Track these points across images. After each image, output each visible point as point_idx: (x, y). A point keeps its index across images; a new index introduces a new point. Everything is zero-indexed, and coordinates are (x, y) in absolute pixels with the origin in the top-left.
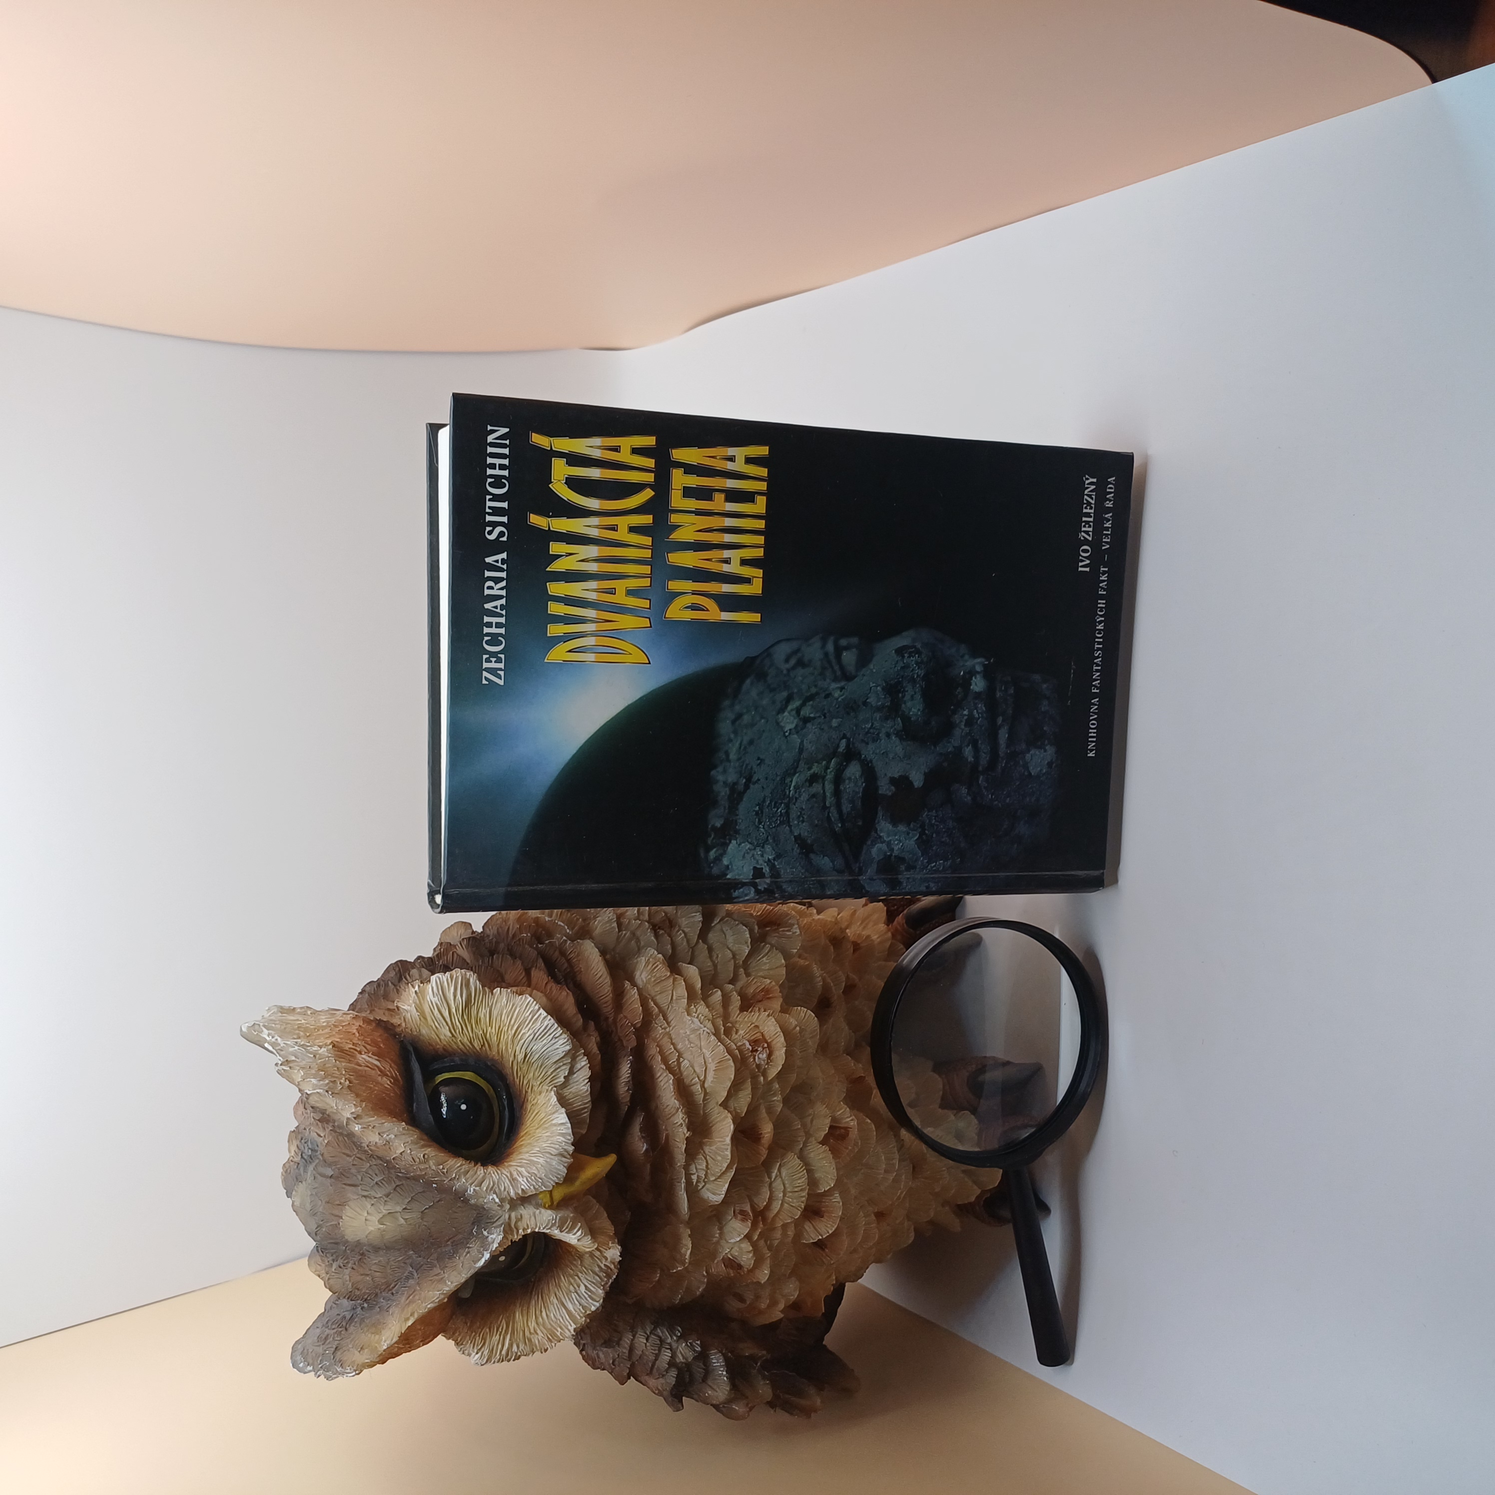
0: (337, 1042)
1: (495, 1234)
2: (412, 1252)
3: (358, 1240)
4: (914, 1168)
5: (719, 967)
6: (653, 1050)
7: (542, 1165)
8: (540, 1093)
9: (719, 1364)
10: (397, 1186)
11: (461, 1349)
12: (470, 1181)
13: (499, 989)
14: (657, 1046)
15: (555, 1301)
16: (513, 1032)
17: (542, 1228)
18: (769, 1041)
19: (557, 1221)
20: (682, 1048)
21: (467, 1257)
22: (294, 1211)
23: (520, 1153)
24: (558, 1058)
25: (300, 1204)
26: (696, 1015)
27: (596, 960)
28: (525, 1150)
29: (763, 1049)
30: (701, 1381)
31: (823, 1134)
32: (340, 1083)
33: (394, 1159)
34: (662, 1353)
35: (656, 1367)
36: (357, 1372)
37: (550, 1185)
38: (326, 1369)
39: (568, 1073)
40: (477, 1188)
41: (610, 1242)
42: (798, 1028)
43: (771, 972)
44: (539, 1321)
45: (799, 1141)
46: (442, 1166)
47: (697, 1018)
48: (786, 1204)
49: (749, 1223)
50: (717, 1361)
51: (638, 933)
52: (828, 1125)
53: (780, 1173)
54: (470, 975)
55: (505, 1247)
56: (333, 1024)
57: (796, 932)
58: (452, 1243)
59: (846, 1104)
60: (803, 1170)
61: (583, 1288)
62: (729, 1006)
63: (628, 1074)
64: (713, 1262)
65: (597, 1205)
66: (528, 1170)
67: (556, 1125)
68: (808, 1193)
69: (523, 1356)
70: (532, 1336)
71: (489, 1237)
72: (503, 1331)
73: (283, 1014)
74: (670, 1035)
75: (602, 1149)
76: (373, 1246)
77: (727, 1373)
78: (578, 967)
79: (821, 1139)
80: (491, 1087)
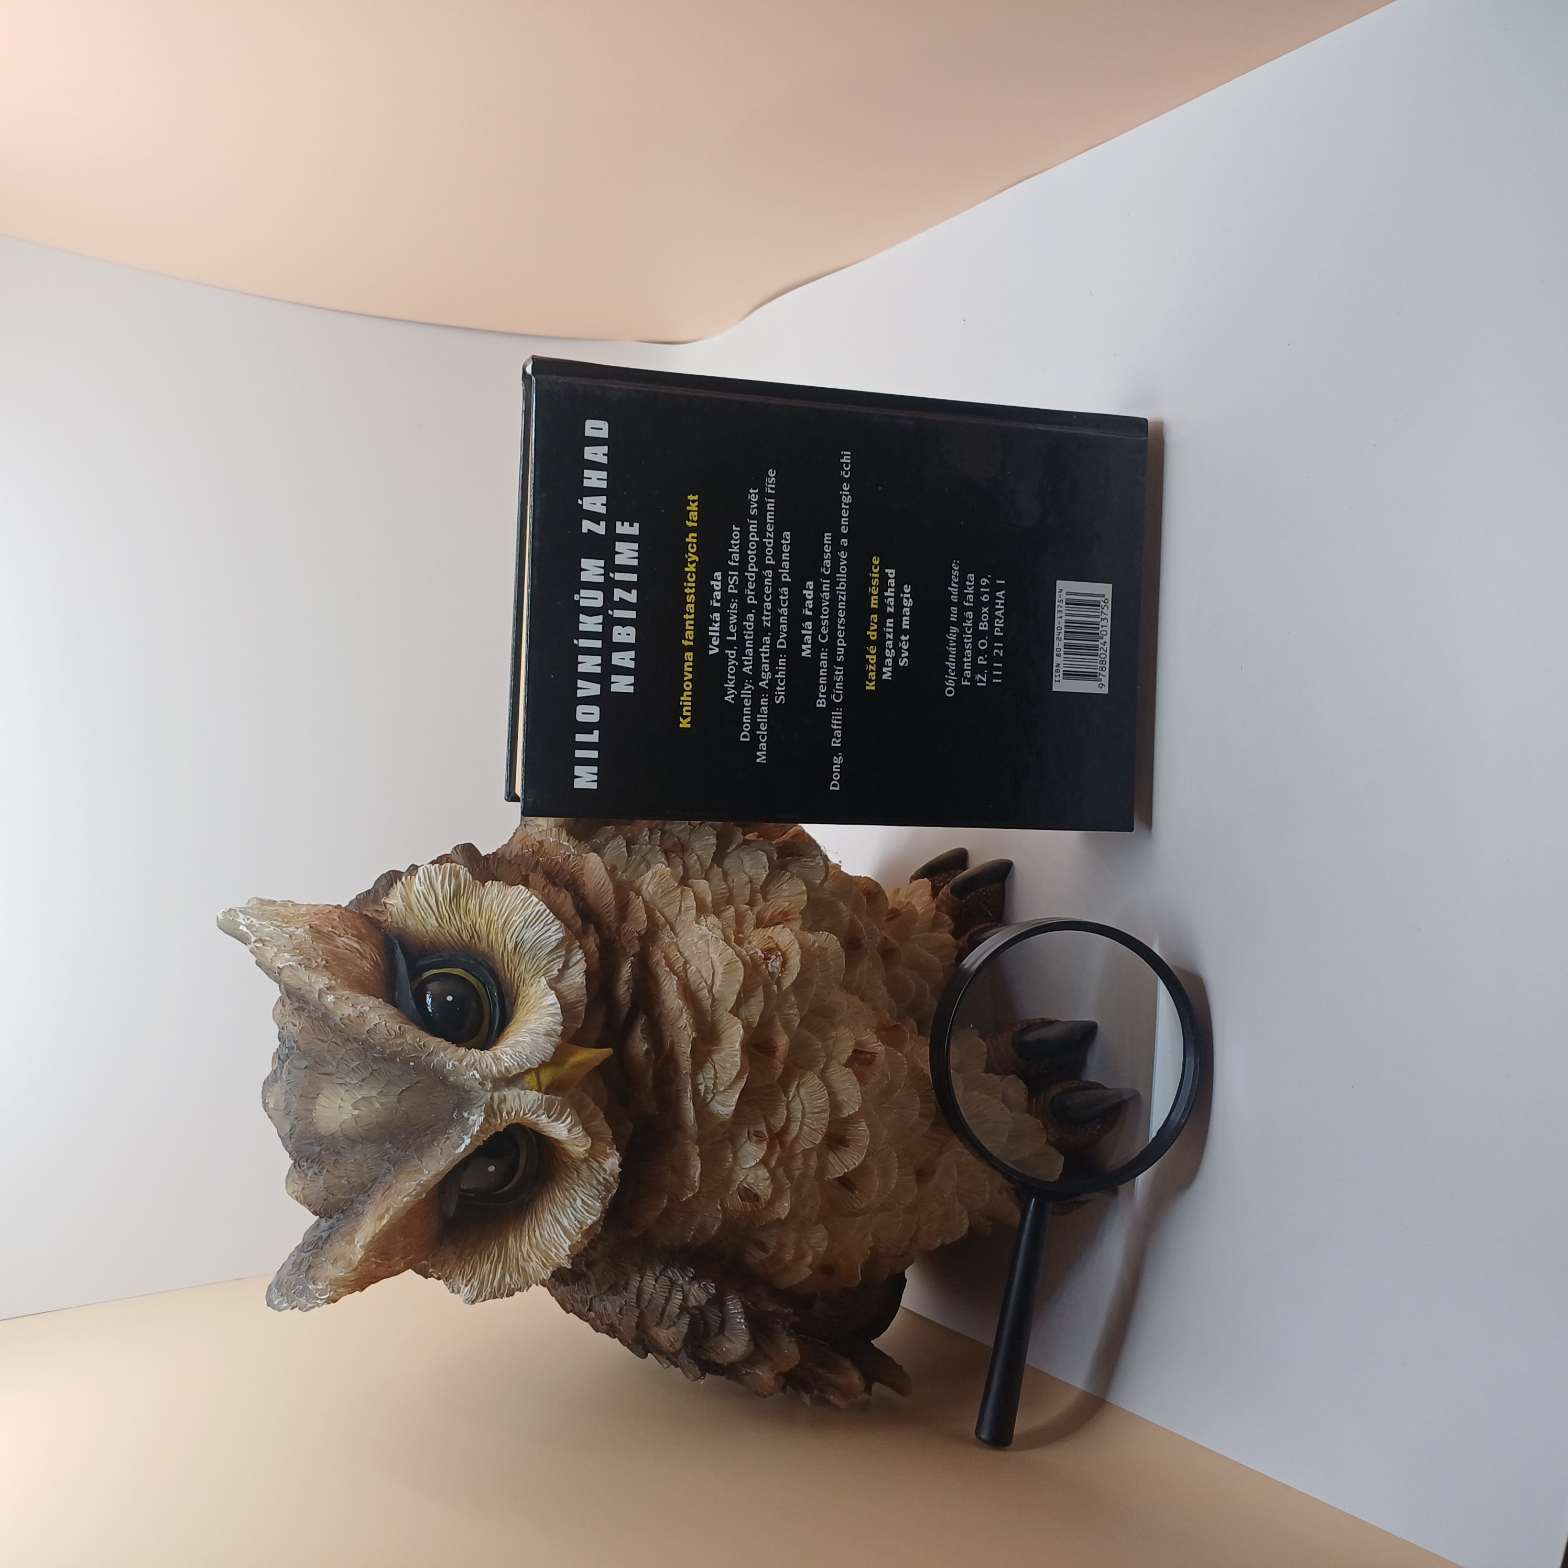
0: (317, 926)
1: (476, 1115)
2: (389, 1144)
3: (332, 1134)
5: (734, 891)
6: (658, 956)
8: (532, 985)
9: (736, 1311)
10: (376, 1070)
11: (450, 1284)
12: (449, 1057)
13: (490, 881)
14: (662, 952)
15: (550, 1218)
16: (504, 920)
18: (784, 950)
19: (543, 1103)
20: (688, 954)
21: (446, 1144)
23: (507, 1038)
24: (551, 948)
25: (274, 1105)
26: (705, 924)
28: (510, 1034)
29: (777, 957)
30: (716, 1330)
31: (846, 1057)
33: (368, 1032)
34: (673, 1296)
35: (667, 1313)
37: (537, 1063)
39: (563, 966)
40: (456, 1063)
41: (608, 1148)
43: (792, 899)
44: (532, 1244)
45: (818, 1062)
47: (706, 926)
48: (805, 1127)
49: (765, 1146)
50: (734, 1307)
51: (648, 857)
52: (853, 1048)
53: (798, 1092)
54: (460, 868)
56: (314, 913)
58: (431, 1131)
60: (824, 1090)
61: (579, 1202)
62: (743, 924)
63: (628, 974)
64: (728, 1192)
65: (593, 1105)
66: (514, 1049)
67: (545, 1008)
68: (830, 1116)
69: (517, 1290)
70: (526, 1264)
71: (470, 1120)
72: (495, 1260)
73: (262, 905)
74: (678, 945)
75: (598, 1045)
76: (348, 1138)
77: (745, 1321)
78: (582, 879)
79: (844, 1061)
80: (480, 985)
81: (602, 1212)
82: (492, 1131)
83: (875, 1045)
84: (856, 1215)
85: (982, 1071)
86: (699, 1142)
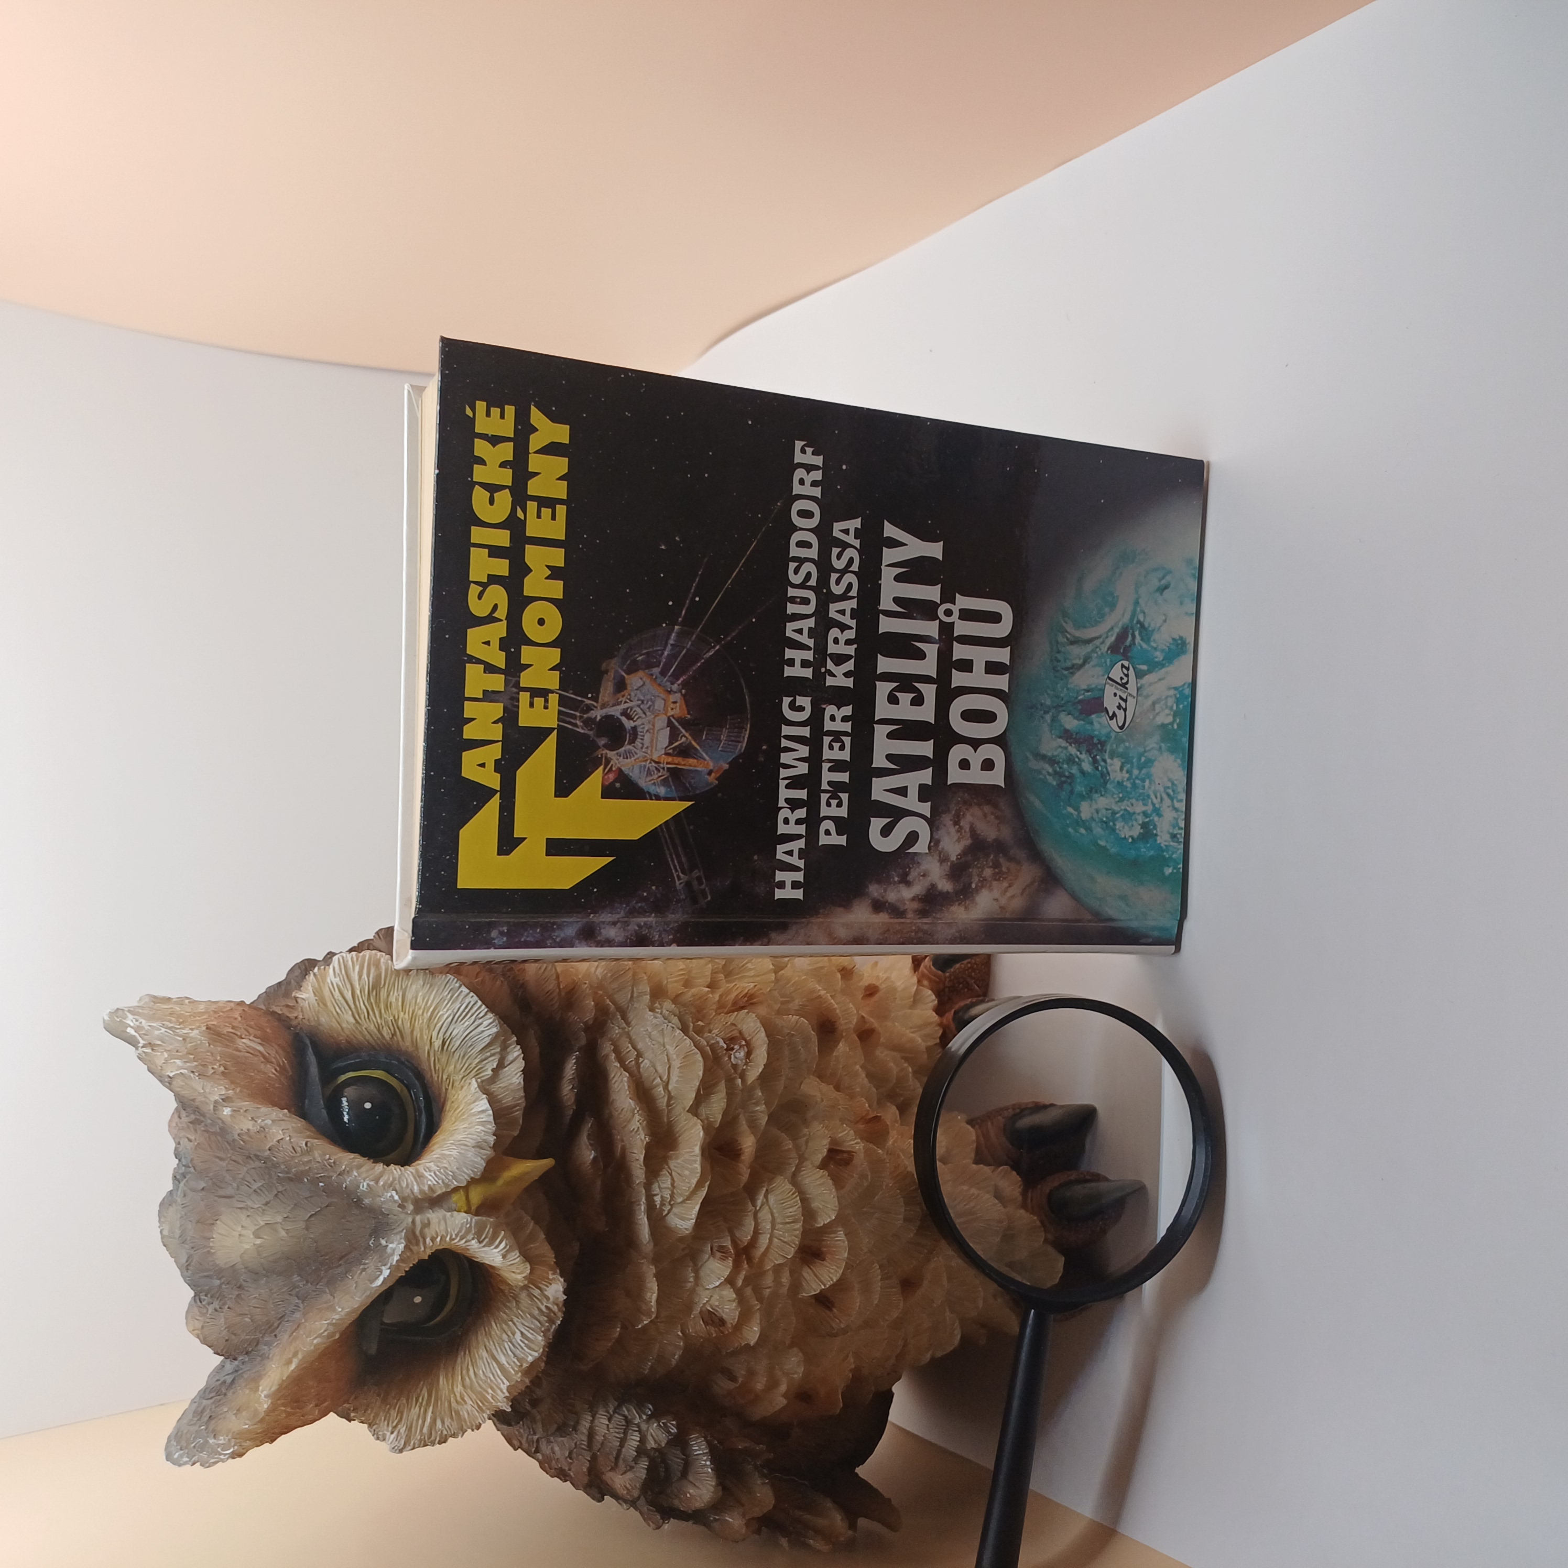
0: (213, 1026)
1: (396, 1243)
2: (297, 1276)
3: (232, 1267)
6: (607, 1048)
7: (455, 1158)
8: (462, 1087)
9: (701, 1452)
10: (281, 1192)
11: (376, 1432)
12: (364, 1175)
14: (612, 1044)
15: (485, 1354)
16: (429, 1014)
18: (748, 1038)
19: (473, 1225)
20: (642, 1046)
21: (361, 1277)
23: (433, 1151)
24: (483, 1045)
25: (169, 1232)
26: (660, 1011)
28: (435, 1147)
29: (740, 1047)
30: (679, 1474)
31: (820, 1157)
33: (269, 1150)
34: (628, 1438)
35: (622, 1456)
37: (465, 1180)
39: (497, 1066)
40: (372, 1183)
41: (550, 1272)
42: (786, 1031)
43: (758, 979)
44: (466, 1383)
45: (791, 1163)
46: (327, 1157)
48: (775, 1240)
49: (730, 1262)
50: (699, 1447)
52: (827, 1146)
53: (767, 1200)
55: (411, 1265)
60: (796, 1198)
61: (518, 1336)
62: (702, 1010)
63: (573, 1071)
64: (690, 1317)
65: (532, 1223)
66: (439, 1164)
67: (475, 1115)
68: (803, 1226)
69: (451, 1437)
70: (459, 1407)
71: (388, 1248)
72: (424, 1403)
73: (154, 1002)
74: (629, 1035)
75: (539, 1155)
76: (250, 1271)
77: (711, 1464)
79: (818, 1163)
80: (404, 1088)
81: (544, 1346)
82: (414, 1259)
83: (853, 1143)
84: (835, 1335)
85: (971, 1161)
86: (656, 1260)
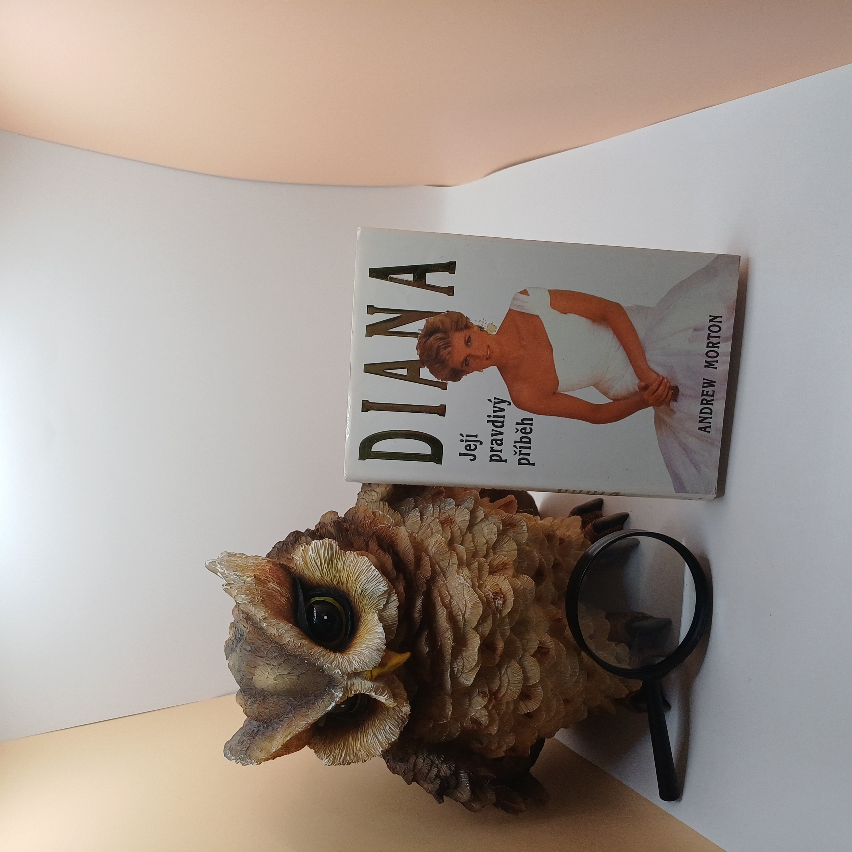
0: (257, 575)
2: (292, 698)
3: (263, 688)
4: (588, 675)
5: (478, 548)
6: (436, 594)
7: (367, 655)
8: (369, 613)
9: (465, 779)
10: (286, 659)
11: (318, 755)
12: (326, 661)
13: (349, 551)
14: (438, 591)
15: (372, 733)
16: (356, 577)
17: (365, 692)
18: (504, 593)
19: (374, 688)
20: (453, 594)
21: (322, 704)
22: (229, 668)
23: (355, 647)
24: (380, 594)
25: (233, 665)
26: (462, 575)
27: (406, 539)
28: (356, 644)
29: (501, 598)
30: (454, 787)
31: (534, 651)
32: (257, 599)
34: (432, 769)
35: (428, 777)
36: (258, 763)
37: (371, 667)
38: (242, 759)
39: (386, 603)
40: (329, 665)
41: (405, 703)
42: (522, 587)
43: (509, 553)
44: (362, 745)
45: (518, 654)
46: (310, 651)
47: (463, 577)
48: (509, 690)
49: (487, 699)
50: (464, 777)
51: (432, 525)
52: (537, 646)
53: (507, 672)
54: (334, 542)
55: (344, 700)
56: (256, 565)
57: (525, 531)
58: (314, 695)
59: (549, 634)
60: (520, 671)
61: (388, 727)
62: (482, 571)
63: (420, 606)
64: (465, 720)
65: (398, 681)
67: (377, 633)
68: (523, 685)
69: (353, 762)
70: (358, 752)
71: (335, 694)
72: (342, 748)
73: (228, 555)
74: (447, 586)
75: (403, 651)
76: (270, 692)
77: (469, 785)
78: (396, 542)
79: (532, 654)
80: (341, 607)
81: (399, 734)
82: (346, 698)
83: (550, 644)
85: (606, 639)
